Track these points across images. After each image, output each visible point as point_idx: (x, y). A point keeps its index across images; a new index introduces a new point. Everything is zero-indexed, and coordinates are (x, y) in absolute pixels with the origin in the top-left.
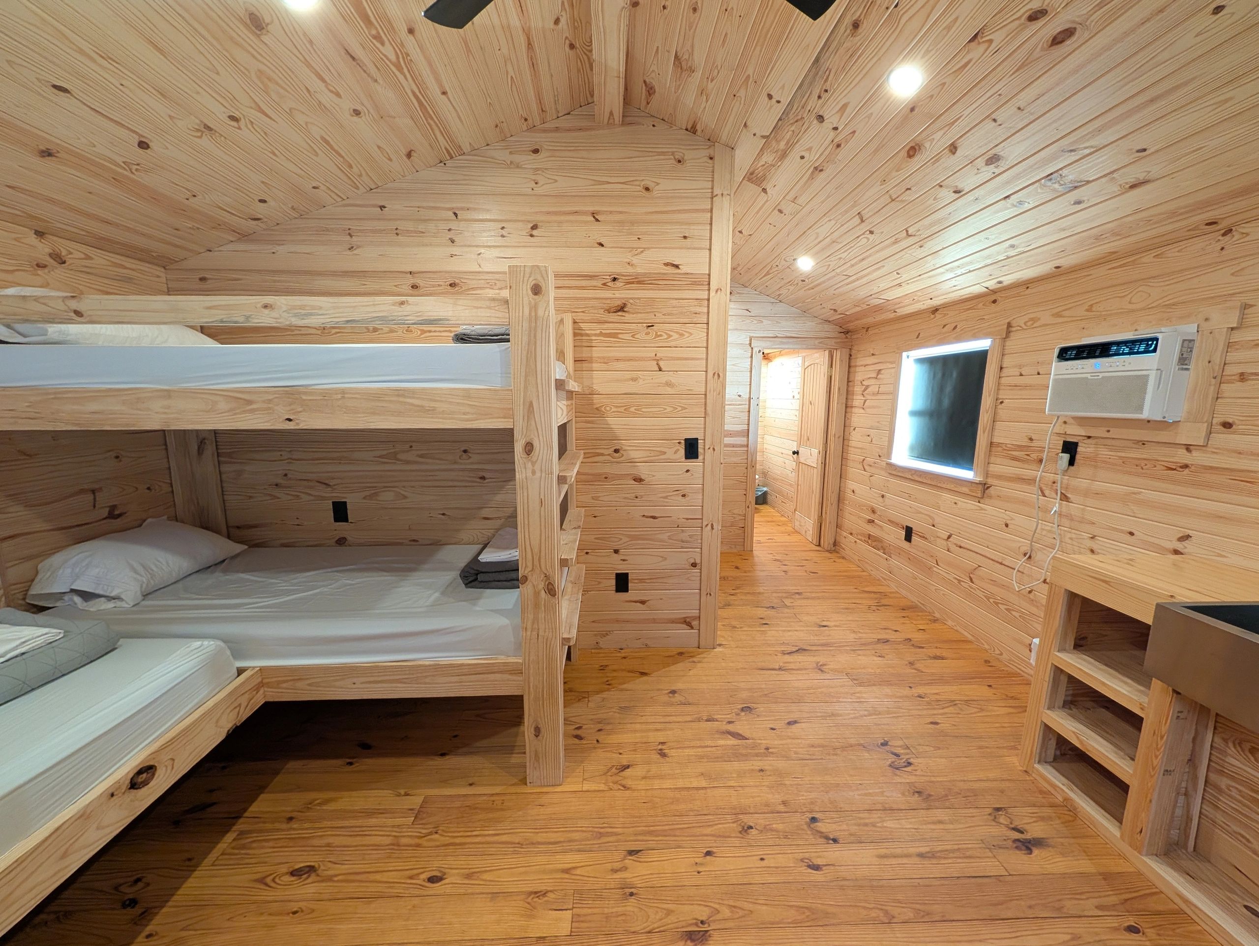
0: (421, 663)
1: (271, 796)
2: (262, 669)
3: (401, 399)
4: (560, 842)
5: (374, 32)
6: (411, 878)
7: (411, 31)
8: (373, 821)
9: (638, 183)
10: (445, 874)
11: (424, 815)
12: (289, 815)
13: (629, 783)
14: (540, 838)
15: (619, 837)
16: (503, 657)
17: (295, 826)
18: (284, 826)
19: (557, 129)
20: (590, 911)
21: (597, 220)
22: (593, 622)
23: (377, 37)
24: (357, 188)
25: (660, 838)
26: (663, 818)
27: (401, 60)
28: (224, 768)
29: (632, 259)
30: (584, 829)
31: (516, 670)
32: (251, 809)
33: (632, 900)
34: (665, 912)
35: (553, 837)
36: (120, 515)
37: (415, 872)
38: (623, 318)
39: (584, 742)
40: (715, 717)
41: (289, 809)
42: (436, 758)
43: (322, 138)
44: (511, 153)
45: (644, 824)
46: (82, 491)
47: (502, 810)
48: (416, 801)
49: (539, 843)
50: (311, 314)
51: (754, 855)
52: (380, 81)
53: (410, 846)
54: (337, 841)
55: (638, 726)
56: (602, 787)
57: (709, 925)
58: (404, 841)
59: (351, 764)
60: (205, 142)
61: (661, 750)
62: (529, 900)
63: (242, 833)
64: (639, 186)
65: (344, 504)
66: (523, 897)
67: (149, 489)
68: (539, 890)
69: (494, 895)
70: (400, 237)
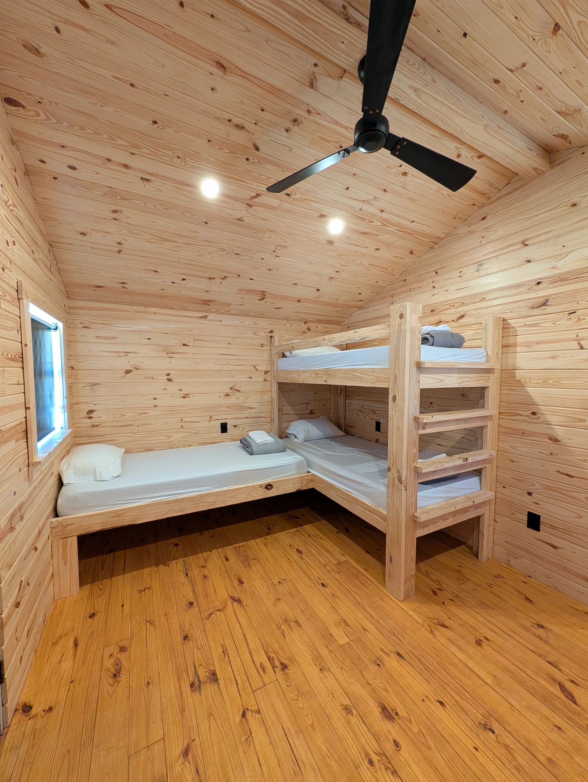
0: (352, 495)
1: (312, 526)
2: (314, 475)
3: (353, 373)
4: (374, 618)
5: (368, 221)
6: (319, 578)
7: (382, 211)
8: (326, 554)
9: (565, 204)
10: (327, 586)
11: (341, 565)
12: (310, 535)
13: (436, 633)
14: (368, 609)
15: (402, 644)
16: (381, 509)
17: (309, 539)
18: (307, 537)
19: (499, 198)
20: (356, 649)
21: (527, 245)
22: (506, 542)
23: (370, 221)
24: (395, 275)
25: (421, 667)
26: (435, 663)
27: (384, 223)
28: (310, 511)
29: (557, 263)
30: (389, 625)
31: (384, 518)
32: (305, 526)
33: (376, 667)
34: (385, 688)
35: (373, 613)
36: (313, 413)
37: (321, 578)
38: (545, 311)
39: (435, 597)
40: (561, 667)
41: (312, 533)
42: (364, 551)
43: (369, 264)
44: (468, 227)
45: (421, 654)
46: (304, 403)
47: (366, 587)
48: (343, 559)
49: (366, 610)
50: (333, 341)
51: (473, 742)
52: (379, 234)
53: (328, 570)
54: (313, 551)
55: (480, 618)
56: (420, 621)
57: (398, 719)
58: (328, 567)
59: (338, 533)
60: (333, 282)
61: (481, 640)
62: (341, 621)
63: (298, 531)
64: (566, 206)
65: (380, 423)
66: (341, 618)
67: (323, 406)
68: (348, 622)
69: (333, 607)
70: (411, 292)
